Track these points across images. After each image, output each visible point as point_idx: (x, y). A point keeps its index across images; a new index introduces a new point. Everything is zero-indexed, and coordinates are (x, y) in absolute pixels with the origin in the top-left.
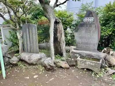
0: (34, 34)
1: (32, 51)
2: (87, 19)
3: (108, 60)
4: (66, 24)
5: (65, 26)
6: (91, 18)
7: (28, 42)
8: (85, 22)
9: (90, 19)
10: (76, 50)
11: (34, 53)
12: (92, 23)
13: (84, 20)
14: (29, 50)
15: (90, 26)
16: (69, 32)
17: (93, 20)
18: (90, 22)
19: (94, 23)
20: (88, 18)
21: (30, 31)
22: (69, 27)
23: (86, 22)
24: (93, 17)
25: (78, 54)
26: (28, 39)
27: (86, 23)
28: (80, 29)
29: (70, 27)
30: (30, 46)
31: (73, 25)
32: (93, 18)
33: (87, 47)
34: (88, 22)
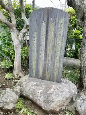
0: (61, 37)
1: (47, 76)
7: (41, 56)
11: (53, 81)
14: (41, 73)
21: (52, 28)
26: (43, 48)
30: (45, 65)
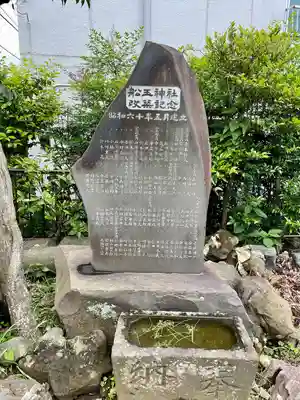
2: (147, 93)
3: (260, 312)
4: (22, 125)
5: (18, 135)
6: (166, 89)
8: (136, 112)
9: (162, 93)
10: (95, 272)
12: (174, 117)
13: (128, 99)
15: (163, 137)
16: (42, 167)
17: (178, 100)
18: (162, 113)
19: (183, 117)
20: (152, 89)
22: (37, 140)
23: (144, 113)
24: (177, 83)
25: (110, 301)
27: (139, 117)
28: (112, 152)
29: (45, 142)
31: (58, 133)
32: (177, 90)
33: (154, 251)
34: (154, 113)
